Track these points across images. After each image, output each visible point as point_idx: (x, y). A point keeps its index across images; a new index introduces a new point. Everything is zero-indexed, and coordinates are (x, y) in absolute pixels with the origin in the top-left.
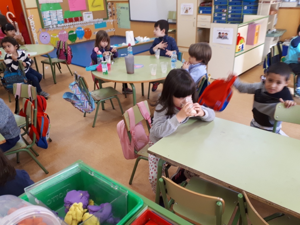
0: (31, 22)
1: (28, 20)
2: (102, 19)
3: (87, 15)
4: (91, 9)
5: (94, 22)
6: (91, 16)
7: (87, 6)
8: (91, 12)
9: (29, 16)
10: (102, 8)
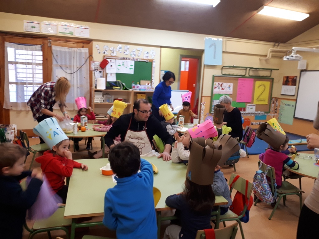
0: (203, 107)
1: (201, 105)
2: (263, 112)
3: (251, 107)
4: (256, 102)
5: (255, 113)
6: (254, 108)
7: (253, 99)
8: (255, 105)
9: (203, 101)
10: (266, 103)
